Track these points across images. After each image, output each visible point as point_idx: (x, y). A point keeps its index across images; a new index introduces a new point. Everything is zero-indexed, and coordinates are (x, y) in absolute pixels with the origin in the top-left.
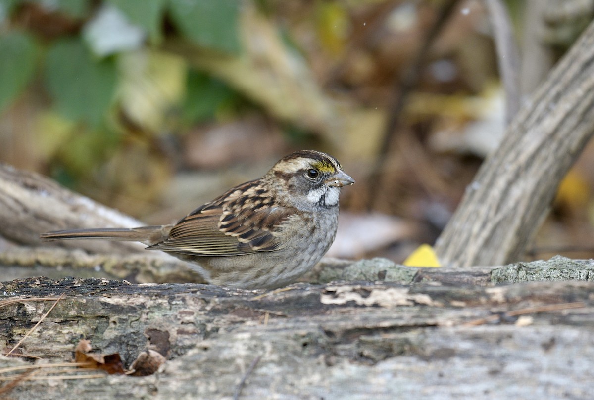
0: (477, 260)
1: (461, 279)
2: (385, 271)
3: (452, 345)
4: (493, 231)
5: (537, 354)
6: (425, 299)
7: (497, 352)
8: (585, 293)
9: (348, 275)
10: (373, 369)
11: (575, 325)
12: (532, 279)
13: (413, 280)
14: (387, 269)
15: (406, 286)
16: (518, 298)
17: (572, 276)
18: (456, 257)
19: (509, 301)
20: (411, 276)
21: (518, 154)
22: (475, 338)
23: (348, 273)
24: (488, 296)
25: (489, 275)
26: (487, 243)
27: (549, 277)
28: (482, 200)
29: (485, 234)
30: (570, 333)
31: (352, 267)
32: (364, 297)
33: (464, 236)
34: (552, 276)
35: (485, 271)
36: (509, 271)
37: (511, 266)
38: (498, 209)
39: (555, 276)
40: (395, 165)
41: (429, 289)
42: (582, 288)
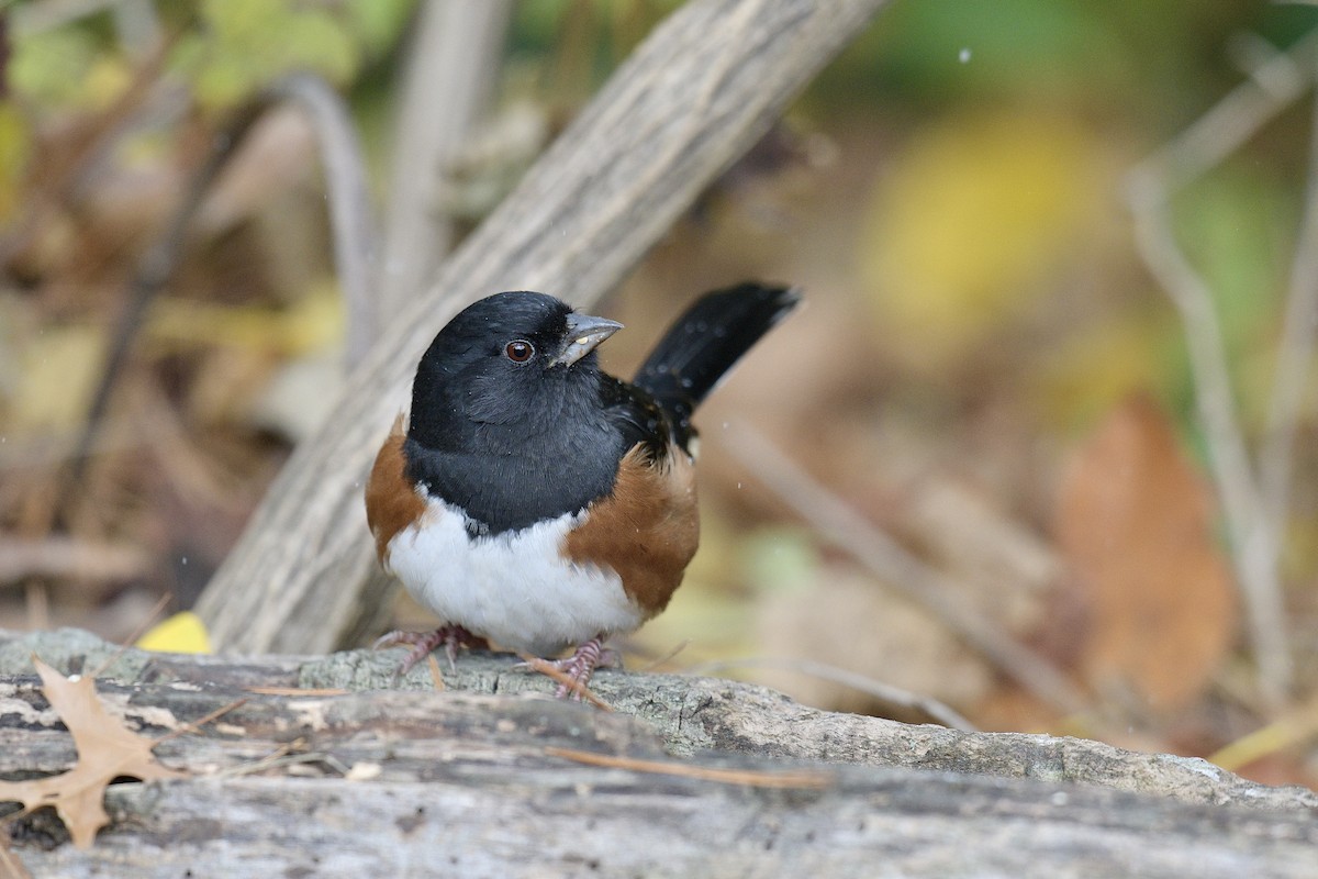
0: (276, 645)
1: (237, 678)
2: (83, 658)
3: (215, 814)
4: (312, 589)
5: (388, 840)
6: (163, 716)
7: (305, 832)
8: (489, 719)
9: (8, 662)
10: (51, 857)
11: (467, 782)
12: (382, 685)
13: (139, 677)
14: (88, 653)
15: (125, 689)
16: (355, 724)
17: (465, 683)
18: (235, 637)
19: (335, 729)
20: (134, 669)
21: (370, 433)
22: (262, 801)
23: (7, 657)
24: (290, 716)
25: (295, 675)
26: (298, 612)
27: (418, 683)
28: (292, 524)
29: (295, 593)
30: (455, 800)
31: (16, 645)
32: (37, 707)
33: (253, 594)
34: (423, 681)
35: (288, 666)
36: (336, 667)
37: (341, 657)
38: (324, 543)
39: (430, 681)
40: (116, 440)
41: (172, 697)
42: (484, 707)
